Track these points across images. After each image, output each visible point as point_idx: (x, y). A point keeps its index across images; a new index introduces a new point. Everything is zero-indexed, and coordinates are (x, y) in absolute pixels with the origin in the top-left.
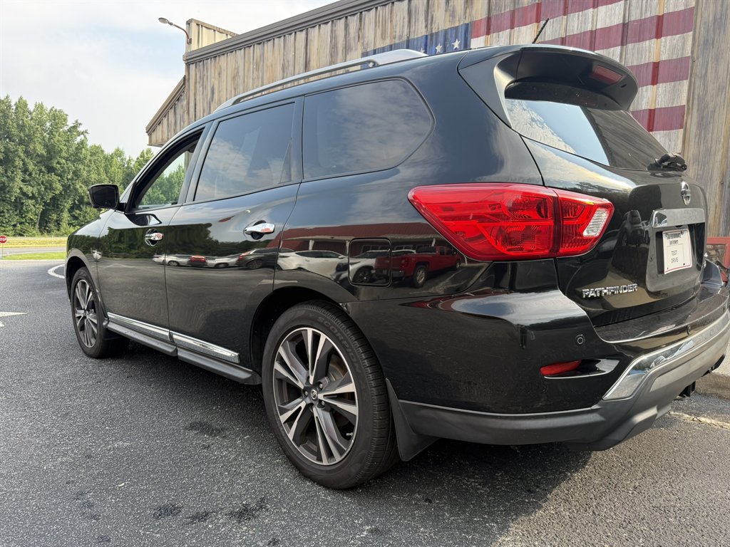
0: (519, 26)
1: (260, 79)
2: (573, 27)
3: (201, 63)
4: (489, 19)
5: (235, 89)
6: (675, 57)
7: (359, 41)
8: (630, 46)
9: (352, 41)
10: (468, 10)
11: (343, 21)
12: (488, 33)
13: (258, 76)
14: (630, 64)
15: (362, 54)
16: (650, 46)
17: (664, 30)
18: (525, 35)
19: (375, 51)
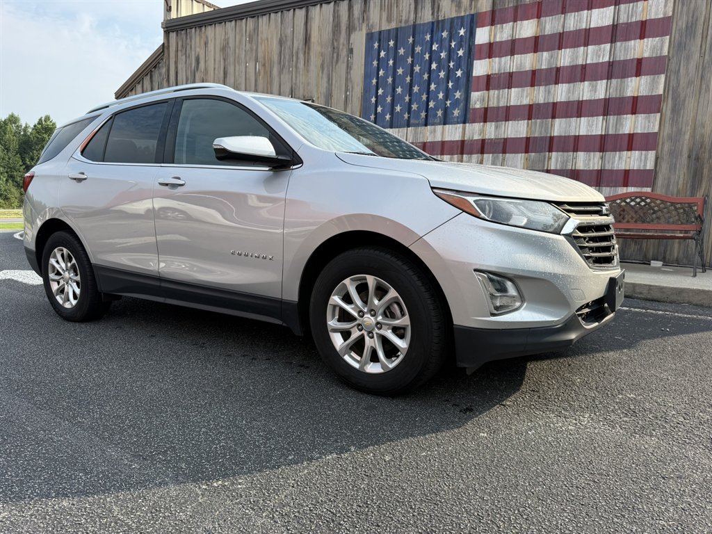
0: (521, 20)
1: (254, 52)
2: (570, 24)
3: (183, 32)
4: (493, 12)
5: (225, 60)
6: (654, 56)
8: (618, 44)
9: (356, 22)
10: (473, 3)
11: (346, 2)
12: (492, 24)
13: (252, 49)
14: (618, 59)
15: (367, 34)
16: (635, 45)
17: (647, 33)
18: (527, 29)
19: (380, 32)
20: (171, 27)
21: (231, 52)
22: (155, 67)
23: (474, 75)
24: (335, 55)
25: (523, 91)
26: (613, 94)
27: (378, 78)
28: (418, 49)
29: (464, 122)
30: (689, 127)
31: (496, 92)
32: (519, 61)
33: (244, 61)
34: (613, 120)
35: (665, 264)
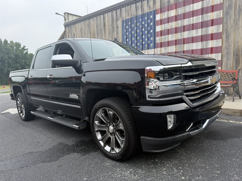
0: (171, 10)
2: (187, 10)
3: (70, 26)
4: (161, 9)
5: (82, 34)
6: (218, 18)
7: (121, 17)
8: (204, 15)
9: (118, 17)
10: (154, 6)
11: (115, 11)
12: (161, 13)
13: (89, 29)
14: (205, 20)
15: (122, 21)
16: (210, 15)
17: (214, 10)
18: (173, 13)
19: (126, 20)
20: (66, 26)
21: (83, 31)
22: (63, 38)
23: (156, 31)
24: (113, 29)
25: (173, 35)
26: (204, 33)
27: (126, 35)
28: (138, 24)
29: (154, 48)
30: (233, 43)
31: (164, 36)
32: (171, 25)
33: (87, 34)
34: (205, 43)
35: (228, 95)
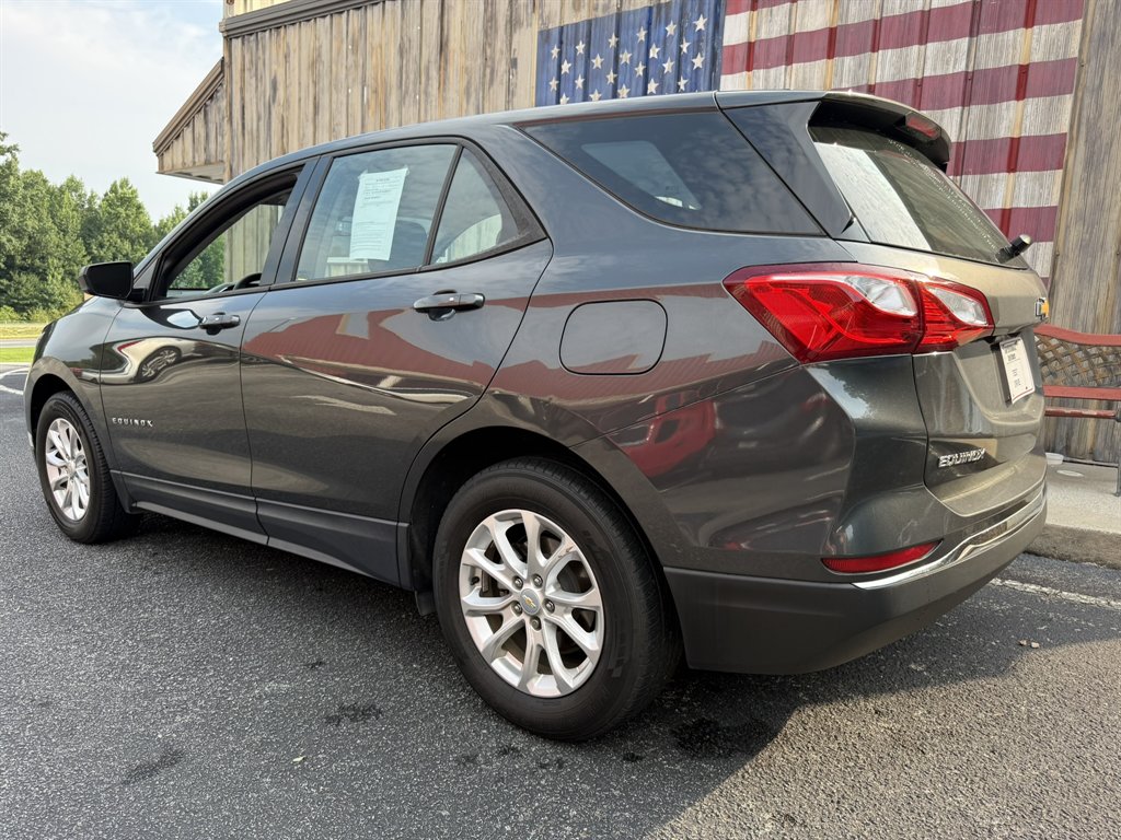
1: (360, 69)
2: (893, 3)
3: (253, 38)
5: (315, 83)
6: (1053, 58)
7: (534, 11)
8: (984, 38)
9: (522, 12)
12: (754, 7)
13: (356, 62)
14: (982, 67)
15: (541, 33)
16: (1015, 39)
17: (1039, 15)
18: (816, 15)
19: (561, 29)
20: (235, 32)
21: (324, 69)
22: (211, 98)
24: (488, 71)
26: (974, 134)
28: (625, 57)
32: (801, 76)
33: (344, 85)
34: (974, 183)
35: (1069, 459)
